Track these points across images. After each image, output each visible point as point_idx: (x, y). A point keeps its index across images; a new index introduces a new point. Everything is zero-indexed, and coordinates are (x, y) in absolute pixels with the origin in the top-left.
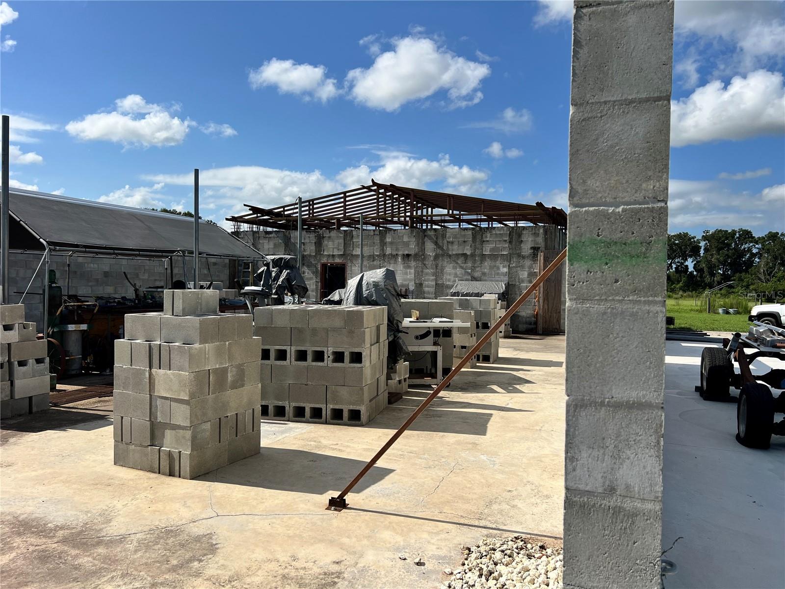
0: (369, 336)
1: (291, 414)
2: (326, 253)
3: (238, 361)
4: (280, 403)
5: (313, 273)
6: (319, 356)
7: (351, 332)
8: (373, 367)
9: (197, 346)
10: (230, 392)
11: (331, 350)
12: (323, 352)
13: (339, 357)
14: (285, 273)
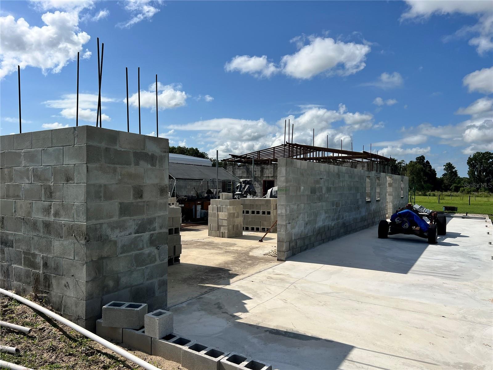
0: (273, 207)
1: (250, 229)
2: (265, 176)
4: (247, 226)
5: (259, 185)
6: (258, 213)
7: (267, 206)
9: (229, 207)
11: (261, 211)
12: (259, 211)
13: (264, 213)
14: (247, 186)
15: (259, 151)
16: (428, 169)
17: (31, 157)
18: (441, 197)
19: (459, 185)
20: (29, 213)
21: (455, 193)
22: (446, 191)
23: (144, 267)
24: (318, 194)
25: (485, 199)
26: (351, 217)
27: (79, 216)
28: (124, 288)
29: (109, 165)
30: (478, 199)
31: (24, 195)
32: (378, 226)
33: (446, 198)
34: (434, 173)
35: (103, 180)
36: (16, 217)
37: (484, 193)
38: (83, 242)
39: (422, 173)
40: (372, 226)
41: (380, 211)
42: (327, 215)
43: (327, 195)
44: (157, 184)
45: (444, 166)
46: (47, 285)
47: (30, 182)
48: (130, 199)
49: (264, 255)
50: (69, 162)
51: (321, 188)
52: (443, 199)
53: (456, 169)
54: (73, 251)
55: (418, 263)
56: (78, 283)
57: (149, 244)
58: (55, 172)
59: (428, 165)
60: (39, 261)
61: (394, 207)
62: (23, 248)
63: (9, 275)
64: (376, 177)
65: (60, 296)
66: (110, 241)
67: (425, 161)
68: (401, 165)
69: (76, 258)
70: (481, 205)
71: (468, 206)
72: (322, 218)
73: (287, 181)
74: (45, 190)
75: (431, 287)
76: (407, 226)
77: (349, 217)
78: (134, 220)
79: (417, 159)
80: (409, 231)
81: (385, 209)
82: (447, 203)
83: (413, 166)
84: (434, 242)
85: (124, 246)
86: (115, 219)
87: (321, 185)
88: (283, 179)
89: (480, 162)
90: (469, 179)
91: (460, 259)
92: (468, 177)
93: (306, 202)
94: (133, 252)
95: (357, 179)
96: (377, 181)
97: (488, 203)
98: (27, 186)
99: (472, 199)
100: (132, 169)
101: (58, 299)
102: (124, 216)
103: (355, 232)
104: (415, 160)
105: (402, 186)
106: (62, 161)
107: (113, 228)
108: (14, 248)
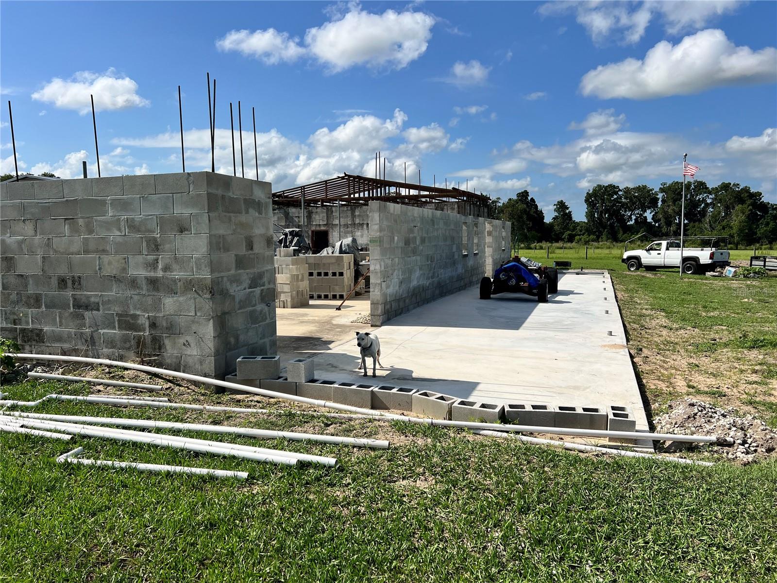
0: (346, 266)
2: (314, 223)
3: (302, 272)
5: (306, 237)
6: (326, 274)
7: (339, 264)
8: (348, 278)
9: (290, 266)
10: (300, 283)
11: (331, 271)
12: (328, 272)
13: (334, 274)
14: (296, 239)
15: (304, 186)
16: (533, 210)
17: (124, 205)
18: (550, 250)
19: (574, 232)
20: (124, 270)
21: (569, 245)
22: (557, 241)
23: (257, 325)
24: (412, 245)
25: (607, 251)
26: (447, 275)
27: (200, 269)
28: (242, 347)
29: (225, 214)
30: (597, 251)
31: (114, 249)
32: (479, 285)
33: (558, 251)
34: (540, 215)
35: (222, 230)
36: (102, 274)
37: (605, 243)
38: (208, 296)
39: (525, 217)
40: (469, 286)
41: (478, 268)
42: (421, 272)
43: (421, 248)
44: (264, 235)
45: (555, 205)
46: (157, 347)
47: (123, 234)
48: (243, 251)
49: (352, 322)
50: (181, 211)
51: (415, 238)
52: (554, 252)
53: (570, 209)
54: (194, 307)
55: (529, 320)
56: (202, 340)
57: (260, 301)
58: (162, 222)
59: (533, 205)
60: (144, 321)
61: (495, 263)
62: (117, 309)
63: (94, 343)
64: (473, 223)
65: (177, 356)
66: (230, 295)
67: (529, 198)
68: (496, 205)
69: (198, 314)
70: (601, 259)
71: (585, 261)
72: (417, 276)
73: (381, 230)
74: (147, 243)
75: (543, 339)
76: (513, 282)
77: (445, 274)
78: (247, 274)
79: (519, 195)
80: (517, 289)
81: (483, 265)
82: (559, 258)
83: (513, 206)
84: (545, 300)
85: (240, 301)
86: (233, 272)
87: (415, 235)
88: (376, 227)
89: (601, 199)
90: (587, 224)
91: (572, 314)
92: (586, 221)
93: (400, 256)
94: (248, 309)
95: (452, 227)
96: (475, 229)
97: (610, 256)
98: (119, 239)
99: (590, 251)
100: (243, 218)
101: (174, 360)
102: (239, 270)
103: (452, 294)
104: (515, 198)
105: (504, 234)
106: (172, 211)
107: (232, 282)
108: (101, 311)
